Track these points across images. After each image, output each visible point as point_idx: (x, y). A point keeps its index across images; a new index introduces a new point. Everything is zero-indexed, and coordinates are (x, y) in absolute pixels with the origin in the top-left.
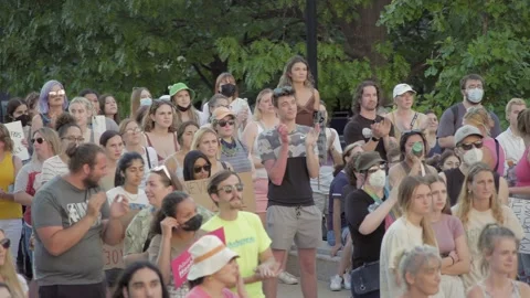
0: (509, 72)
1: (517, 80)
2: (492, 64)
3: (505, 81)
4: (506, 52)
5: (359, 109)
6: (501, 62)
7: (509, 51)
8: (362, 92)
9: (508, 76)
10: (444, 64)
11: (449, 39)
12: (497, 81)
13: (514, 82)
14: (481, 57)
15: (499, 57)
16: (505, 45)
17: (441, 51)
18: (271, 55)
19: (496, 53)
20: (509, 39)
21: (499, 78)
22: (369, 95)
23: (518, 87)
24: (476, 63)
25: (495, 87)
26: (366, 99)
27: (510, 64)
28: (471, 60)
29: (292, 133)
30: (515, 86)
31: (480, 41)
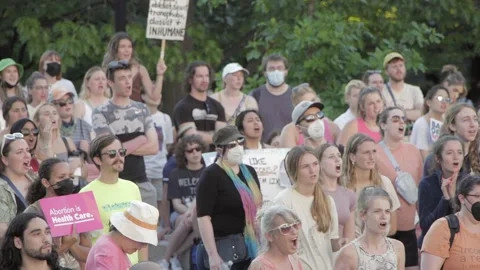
0: (336, 57)
1: (344, 65)
2: (319, 46)
3: (331, 66)
4: (334, 35)
5: (189, 90)
6: (327, 45)
7: (337, 34)
8: (194, 73)
9: (335, 61)
10: (267, 47)
11: (273, 20)
12: (323, 65)
13: (341, 67)
14: (308, 39)
15: (326, 39)
16: (333, 28)
17: (265, 33)
18: (77, 38)
19: (324, 35)
20: (337, 21)
21: (326, 62)
22: (201, 76)
23: (346, 72)
24: (303, 46)
25: (321, 72)
26: (198, 80)
27: (338, 49)
28: (298, 42)
29: (127, 108)
30: (342, 71)
31: (307, 22)
